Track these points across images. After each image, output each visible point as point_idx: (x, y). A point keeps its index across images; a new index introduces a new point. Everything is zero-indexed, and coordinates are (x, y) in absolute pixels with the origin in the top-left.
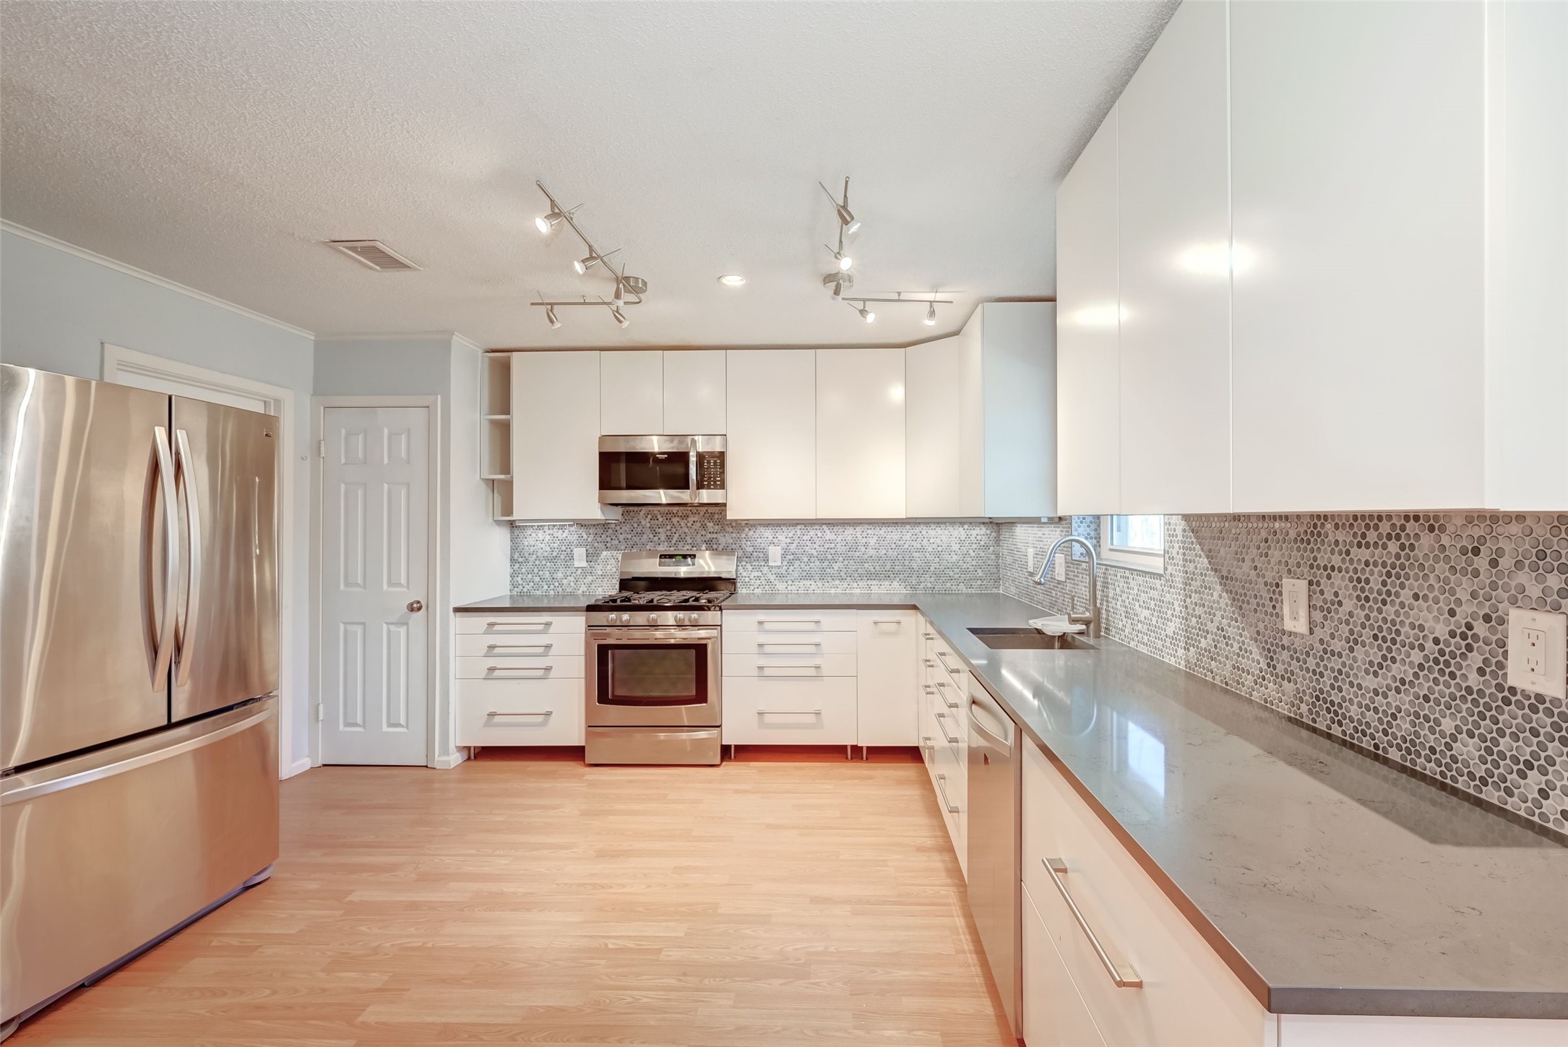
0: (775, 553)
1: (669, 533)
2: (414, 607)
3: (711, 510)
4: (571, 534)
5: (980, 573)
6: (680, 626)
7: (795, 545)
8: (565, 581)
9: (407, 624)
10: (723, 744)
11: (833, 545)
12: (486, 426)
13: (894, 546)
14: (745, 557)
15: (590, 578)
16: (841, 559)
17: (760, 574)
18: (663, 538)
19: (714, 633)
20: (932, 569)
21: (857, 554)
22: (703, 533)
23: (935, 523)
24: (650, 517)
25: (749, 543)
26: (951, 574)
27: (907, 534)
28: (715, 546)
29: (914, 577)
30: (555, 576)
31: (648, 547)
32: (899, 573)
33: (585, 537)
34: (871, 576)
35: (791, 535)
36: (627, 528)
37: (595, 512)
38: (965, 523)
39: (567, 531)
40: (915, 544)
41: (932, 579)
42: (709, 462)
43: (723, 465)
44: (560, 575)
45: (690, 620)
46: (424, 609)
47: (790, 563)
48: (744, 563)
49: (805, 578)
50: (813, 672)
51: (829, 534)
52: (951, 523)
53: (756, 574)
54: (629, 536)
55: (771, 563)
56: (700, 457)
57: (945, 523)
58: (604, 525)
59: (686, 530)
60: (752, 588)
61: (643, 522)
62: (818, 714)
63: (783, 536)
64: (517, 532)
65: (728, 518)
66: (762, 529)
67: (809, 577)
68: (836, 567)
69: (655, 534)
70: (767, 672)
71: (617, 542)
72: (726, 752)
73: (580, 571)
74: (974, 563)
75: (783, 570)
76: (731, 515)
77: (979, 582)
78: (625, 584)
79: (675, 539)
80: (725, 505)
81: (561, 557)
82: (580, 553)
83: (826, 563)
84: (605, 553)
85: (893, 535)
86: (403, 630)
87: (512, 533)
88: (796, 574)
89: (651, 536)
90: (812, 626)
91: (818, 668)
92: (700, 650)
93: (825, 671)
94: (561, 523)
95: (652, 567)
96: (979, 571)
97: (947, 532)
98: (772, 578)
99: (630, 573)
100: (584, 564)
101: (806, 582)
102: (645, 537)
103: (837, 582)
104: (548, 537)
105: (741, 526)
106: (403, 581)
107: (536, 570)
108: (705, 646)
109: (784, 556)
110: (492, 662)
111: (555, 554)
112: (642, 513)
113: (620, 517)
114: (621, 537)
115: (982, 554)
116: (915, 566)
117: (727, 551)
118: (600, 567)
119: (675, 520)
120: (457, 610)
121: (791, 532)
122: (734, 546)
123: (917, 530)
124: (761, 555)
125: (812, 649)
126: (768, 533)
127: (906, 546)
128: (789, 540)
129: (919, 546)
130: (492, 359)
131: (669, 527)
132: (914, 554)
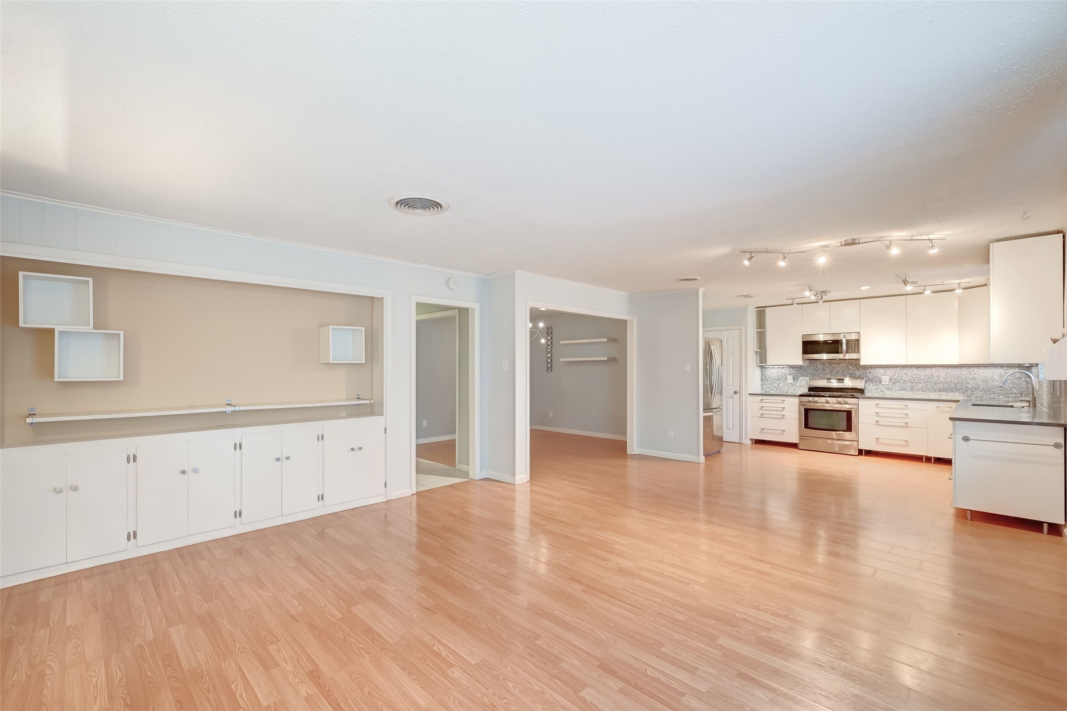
0: (885, 379)
1: (831, 370)
2: (735, 393)
3: (851, 361)
4: (786, 371)
5: (1015, 390)
6: (839, 403)
7: (896, 376)
8: (783, 388)
9: (733, 398)
10: (859, 448)
11: (918, 376)
12: (755, 333)
13: (956, 377)
14: (868, 381)
15: (794, 387)
16: (923, 382)
17: (877, 388)
18: (828, 372)
19: (855, 406)
20: (981, 388)
21: (933, 380)
22: (848, 370)
23: (983, 367)
24: (822, 364)
25: (871, 375)
26: (994, 390)
27: (964, 372)
28: (854, 376)
29: (969, 391)
30: (779, 386)
31: (821, 376)
32: (959, 389)
33: (792, 371)
34: (940, 390)
35: (894, 371)
36: (812, 368)
37: (800, 362)
38: (1004, 367)
39: (784, 369)
40: (969, 376)
41: (981, 393)
42: (852, 343)
43: (858, 344)
44: (781, 385)
45: (844, 402)
46: (739, 393)
47: (894, 383)
48: (868, 383)
49: (902, 390)
50: (904, 425)
51: (916, 371)
52: (994, 367)
53: (875, 387)
54: (812, 371)
55: (883, 383)
56: (848, 341)
57: (990, 367)
58: (800, 367)
59: (839, 369)
60: (873, 393)
61: (819, 366)
62: (906, 441)
63: (890, 372)
64: (763, 370)
65: (861, 364)
66: (879, 369)
67: (905, 390)
68: (920, 385)
69: (824, 371)
70: (880, 423)
71: (806, 374)
72: (860, 452)
73: (790, 384)
74: (1011, 386)
75: (890, 386)
76: (862, 363)
77: (1014, 395)
78: (810, 389)
79: (834, 373)
80: (859, 359)
81: (782, 379)
82: (790, 378)
83: (914, 384)
84: (801, 378)
85: (956, 372)
86: (731, 400)
87: (762, 370)
88: (897, 388)
89: (822, 371)
90: (904, 407)
91: (906, 423)
92: (849, 413)
93: (909, 425)
94: (783, 367)
95: (822, 383)
96: (1014, 389)
97: (991, 371)
98: (884, 389)
99: (813, 385)
100: (792, 382)
101: (903, 392)
102: (819, 372)
103: (921, 392)
104: (776, 372)
105: (866, 367)
106: (731, 384)
107: (771, 384)
108: (851, 411)
109: (890, 380)
110: (762, 412)
111: (779, 378)
112: (818, 363)
113: (808, 364)
114: (808, 372)
115: (1016, 382)
116: (970, 386)
117: (860, 378)
118: (799, 383)
119: (834, 365)
120: (750, 394)
121: (894, 370)
122: (863, 376)
123: (971, 370)
124: (878, 380)
125: (904, 416)
126: (882, 371)
127: (964, 377)
128: (893, 374)
129: (972, 377)
130: (757, 310)
131: (831, 368)
132: (969, 381)
